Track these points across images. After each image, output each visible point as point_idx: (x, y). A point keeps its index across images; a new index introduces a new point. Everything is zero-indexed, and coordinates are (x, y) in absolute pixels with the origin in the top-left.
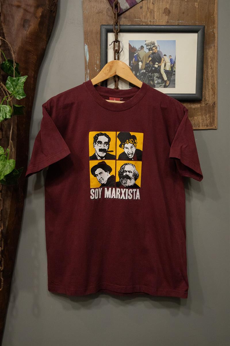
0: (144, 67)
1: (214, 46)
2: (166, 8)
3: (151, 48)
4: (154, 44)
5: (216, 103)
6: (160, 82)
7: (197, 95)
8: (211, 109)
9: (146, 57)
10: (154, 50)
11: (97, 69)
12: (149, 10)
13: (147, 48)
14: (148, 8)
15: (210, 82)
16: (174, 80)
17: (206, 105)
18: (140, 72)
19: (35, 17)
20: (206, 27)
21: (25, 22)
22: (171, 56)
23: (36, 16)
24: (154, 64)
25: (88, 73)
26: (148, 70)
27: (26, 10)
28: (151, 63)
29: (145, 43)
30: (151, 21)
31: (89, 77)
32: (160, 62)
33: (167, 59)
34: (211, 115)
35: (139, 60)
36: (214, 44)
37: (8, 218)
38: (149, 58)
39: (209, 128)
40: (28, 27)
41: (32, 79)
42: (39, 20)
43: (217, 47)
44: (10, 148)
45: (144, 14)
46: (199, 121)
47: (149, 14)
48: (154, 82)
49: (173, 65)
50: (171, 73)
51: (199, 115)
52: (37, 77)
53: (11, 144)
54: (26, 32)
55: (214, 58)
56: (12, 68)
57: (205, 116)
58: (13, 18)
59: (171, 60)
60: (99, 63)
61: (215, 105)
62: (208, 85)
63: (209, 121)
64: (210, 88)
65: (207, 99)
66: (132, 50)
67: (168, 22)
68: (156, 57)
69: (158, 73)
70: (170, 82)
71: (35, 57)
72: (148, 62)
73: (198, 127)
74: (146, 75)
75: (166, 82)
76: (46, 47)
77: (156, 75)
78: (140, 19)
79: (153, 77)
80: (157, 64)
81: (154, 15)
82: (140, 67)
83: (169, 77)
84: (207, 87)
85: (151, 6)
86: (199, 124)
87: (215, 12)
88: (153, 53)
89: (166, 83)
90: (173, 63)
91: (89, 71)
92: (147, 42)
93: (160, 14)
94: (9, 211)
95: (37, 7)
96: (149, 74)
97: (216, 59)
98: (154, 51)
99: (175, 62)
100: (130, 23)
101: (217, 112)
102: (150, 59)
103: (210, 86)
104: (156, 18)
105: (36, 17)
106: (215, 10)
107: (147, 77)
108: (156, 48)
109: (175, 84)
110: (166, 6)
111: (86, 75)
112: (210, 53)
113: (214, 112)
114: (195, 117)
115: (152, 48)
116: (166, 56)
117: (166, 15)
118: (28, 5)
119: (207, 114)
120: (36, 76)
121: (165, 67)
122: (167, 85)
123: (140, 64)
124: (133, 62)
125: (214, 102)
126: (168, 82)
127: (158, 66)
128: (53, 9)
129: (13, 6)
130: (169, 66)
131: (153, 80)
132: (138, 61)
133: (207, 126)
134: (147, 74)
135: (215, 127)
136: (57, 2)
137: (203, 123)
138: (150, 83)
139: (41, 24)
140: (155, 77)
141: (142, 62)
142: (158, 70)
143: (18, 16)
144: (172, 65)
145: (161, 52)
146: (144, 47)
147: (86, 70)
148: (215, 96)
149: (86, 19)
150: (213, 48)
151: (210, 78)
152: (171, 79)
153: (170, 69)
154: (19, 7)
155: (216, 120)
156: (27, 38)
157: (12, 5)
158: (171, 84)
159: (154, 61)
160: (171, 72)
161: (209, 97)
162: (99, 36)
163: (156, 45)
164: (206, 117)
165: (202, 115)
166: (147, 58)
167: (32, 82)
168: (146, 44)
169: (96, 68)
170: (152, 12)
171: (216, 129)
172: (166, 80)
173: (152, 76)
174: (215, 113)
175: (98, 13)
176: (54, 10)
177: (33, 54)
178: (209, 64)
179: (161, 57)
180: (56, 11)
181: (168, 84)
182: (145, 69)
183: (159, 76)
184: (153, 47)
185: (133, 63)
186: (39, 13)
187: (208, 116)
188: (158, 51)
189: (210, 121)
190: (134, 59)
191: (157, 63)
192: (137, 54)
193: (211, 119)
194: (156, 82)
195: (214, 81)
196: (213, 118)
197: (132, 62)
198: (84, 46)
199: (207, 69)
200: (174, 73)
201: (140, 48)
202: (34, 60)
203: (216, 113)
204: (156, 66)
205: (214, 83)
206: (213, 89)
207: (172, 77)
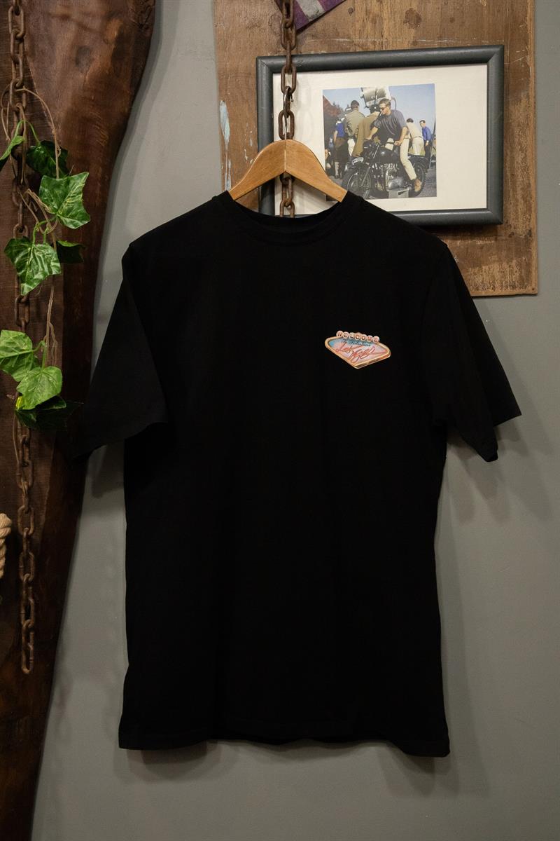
0: (360, 150)
1: (528, 96)
2: (411, 10)
3: (375, 105)
4: (382, 94)
5: (534, 231)
6: (400, 184)
7: (488, 212)
8: (524, 245)
9: (364, 127)
10: (383, 109)
11: (249, 159)
12: (371, 16)
13: (366, 107)
14: (367, 12)
15: (519, 183)
16: (434, 178)
17: (510, 236)
18: (351, 164)
19: (104, 40)
20: (507, 53)
21: (79, 54)
22: (424, 122)
23: (105, 37)
24: (385, 142)
25: (228, 168)
26: (371, 156)
27: (82, 27)
28: (376, 140)
29: (362, 94)
30: (374, 43)
31: (230, 179)
32: (397, 136)
33: (415, 130)
34: (521, 260)
35: (347, 134)
36: (526, 92)
37: (45, 508)
38: (371, 129)
39: (517, 291)
40: (87, 64)
41: (99, 184)
42: (113, 46)
43: (535, 97)
44: (48, 340)
45: (358, 26)
46: (494, 276)
47: (369, 26)
48: (385, 185)
49: (431, 144)
50: (426, 163)
51: (494, 261)
52: (109, 180)
53: (50, 332)
54: (83, 77)
55: (528, 124)
56: (50, 160)
57: (508, 263)
58: (52, 44)
59: (425, 131)
60: (254, 143)
61: (530, 236)
62: (515, 190)
63: (518, 274)
64: (519, 197)
65: (511, 222)
66: (332, 112)
67: (415, 43)
68: (389, 125)
69: (394, 163)
70: (423, 184)
71: (105, 133)
72: (370, 138)
73: (490, 290)
74: (366, 170)
75: (413, 183)
76: (130, 110)
77: (390, 167)
78: (349, 38)
79: (383, 173)
80: (390, 143)
81: (383, 29)
82: (351, 151)
83: (420, 172)
84: (511, 194)
85: (375, 7)
86: (494, 282)
87: (528, 15)
88: (381, 117)
89: (413, 187)
90: (429, 138)
91: (232, 163)
92: (365, 92)
93: (395, 26)
94: (47, 490)
95: (109, 17)
96: (373, 167)
97: (532, 126)
98: (384, 112)
99: (434, 136)
100: (327, 47)
101: (537, 254)
102: (375, 130)
103: (519, 192)
104: (386, 34)
105: (106, 42)
106: (529, 11)
107: (369, 173)
108: (387, 106)
109: (435, 187)
110: (410, 5)
111: (223, 174)
112: (517, 113)
113: (529, 253)
114: (484, 267)
115: (377, 106)
116: (412, 121)
117: (411, 26)
118: (87, 14)
119: (512, 259)
120: (106, 176)
121: (409, 147)
122: (417, 190)
123: (351, 143)
124: (335, 140)
125: (530, 231)
126: (419, 184)
127: (395, 147)
128: (144, 20)
129: (52, 17)
130: (420, 145)
131: (383, 181)
132: (346, 137)
133: (514, 287)
134: (368, 166)
135: (533, 289)
136: (154, 5)
137: (503, 279)
138: (377, 189)
139: (117, 56)
140: (387, 174)
141: (355, 140)
142: (394, 157)
143: (64, 39)
144: (428, 141)
145: (399, 112)
146: (358, 104)
147: (223, 160)
148: (530, 216)
149: (222, 43)
150: (524, 101)
151: (519, 173)
152: (425, 177)
153: (424, 153)
154: (65, 18)
155: (534, 273)
156: (84, 91)
157: (49, 14)
158: (425, 188)
159: (383, 135)
160: (427, 159)
161: (517, 218)
162: (252, 81)
163: (388, 96)
164: (510, 266)
165: (500, 261)
166: (367, 128)
167: (98, 192)
168: (363, 97)
169: (246, 157)
170: (376, 20)
171: (535, 295)
172: (414, 180)
173: (379, 171)
174: (531, 255)
175: (251, 27)
176: (147, 23)
177: (100, 126)
178: (516, 140)
179: (402, 125)
180: (152, 25)
181: (420, 187)
182: (362, 155)
183: (396, 171)
184: (381, 102)
185: (333, 141)
186: (113, 32)
187: (514, 263)
188: (392, 111)
189: (520, 276)
190: (336, 132)
191: (390, 140)
192: (342, 119)
193: (523, 270)
194: (390, 185)
195: (529, 180)
196: (527, 268)
197: (331, 140)
198: (219, 105)
199: (512, 152)
200: (433, 161)
201: (350, 106)
202: (101, 140)
203: (534, 255)
204: (389, 147)
205: (529, 184)
206: (527, 199)
207: (428, 170)
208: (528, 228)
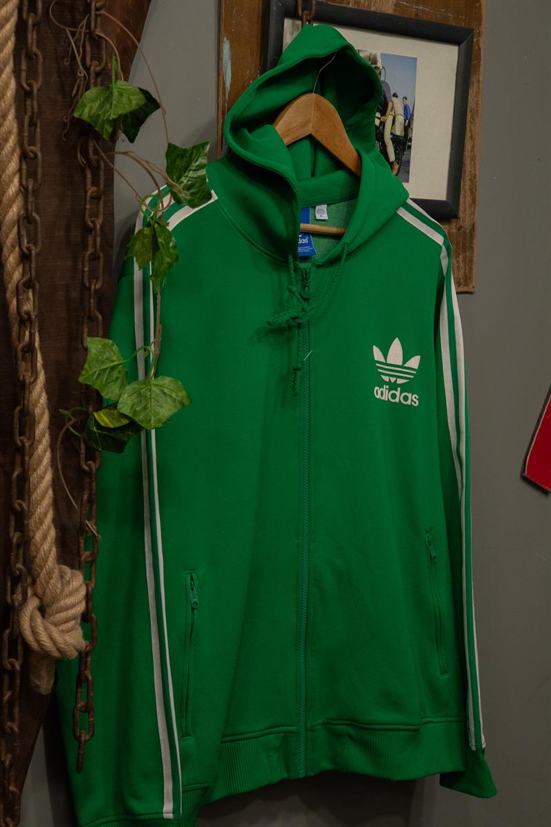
1: (478, 81)
4: (375, 61)
5: (476, 225)
8: (469, 240)
15: (467, 173)
16: (408, 162)
17: (459, 229)
22: (406, 99)
32: (383, 113)
34: (466, 256)
36: (477, 77)
39: (461, 289)
43: (483, 83)
49: (409, 123)
50: (403, 144)
55: (477, 111)
57: (456, 258)
59: (406, 108)
61: (473, 231)
62: (464, 181)
63: (463, 271)
64: (467, 188)
69: (379, 140)
70: (400, 167)
75: (391, 165)
80: (378, 118)
90: (409, 117)
97: (479, 114)
99: (412, 115)
103: (468, 182)
109: (408, 173)
112: (470, 97)
113: (472, 249)
116: (397, 97)
119: (459, 254)
121: (393, 125)
125: (473, 225)
127: (381, 123)
130: (401, 124)
133: (459, 284)
135: (474, 287)
142: (379, 134)
144: (407, 121)
145: (388, 85)
148: (474, 209)
150: (476, 84)
151: (468, 162)
153: (403, 135)
155: (474, 271)
161: (465, 210)
163: (379, 64)
164: (457, 261)
171: (473, 294)
172: (392, 162)
174: (473, 251)
178: (468, 126)
179: (388, 100)
181: (397, 170)
183: (380, 149)
187: (460, 259)
189: (465, 273)
191: (378, 114)
193: (467, 267)
195: (475, 171)
196: (470, 265)
200: (409, 144)
203: (476, 251)
205: (475, 175)
206: (473, 191)
207: (405, 153)
208: (472, 223)
